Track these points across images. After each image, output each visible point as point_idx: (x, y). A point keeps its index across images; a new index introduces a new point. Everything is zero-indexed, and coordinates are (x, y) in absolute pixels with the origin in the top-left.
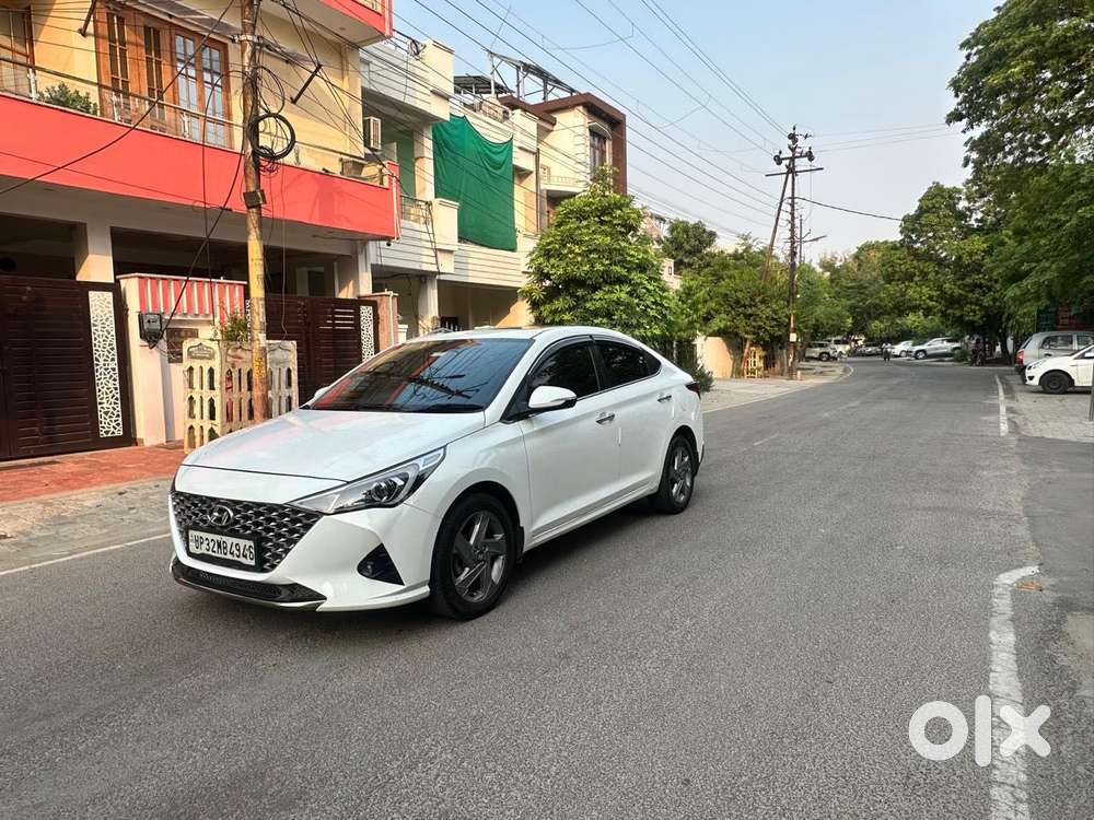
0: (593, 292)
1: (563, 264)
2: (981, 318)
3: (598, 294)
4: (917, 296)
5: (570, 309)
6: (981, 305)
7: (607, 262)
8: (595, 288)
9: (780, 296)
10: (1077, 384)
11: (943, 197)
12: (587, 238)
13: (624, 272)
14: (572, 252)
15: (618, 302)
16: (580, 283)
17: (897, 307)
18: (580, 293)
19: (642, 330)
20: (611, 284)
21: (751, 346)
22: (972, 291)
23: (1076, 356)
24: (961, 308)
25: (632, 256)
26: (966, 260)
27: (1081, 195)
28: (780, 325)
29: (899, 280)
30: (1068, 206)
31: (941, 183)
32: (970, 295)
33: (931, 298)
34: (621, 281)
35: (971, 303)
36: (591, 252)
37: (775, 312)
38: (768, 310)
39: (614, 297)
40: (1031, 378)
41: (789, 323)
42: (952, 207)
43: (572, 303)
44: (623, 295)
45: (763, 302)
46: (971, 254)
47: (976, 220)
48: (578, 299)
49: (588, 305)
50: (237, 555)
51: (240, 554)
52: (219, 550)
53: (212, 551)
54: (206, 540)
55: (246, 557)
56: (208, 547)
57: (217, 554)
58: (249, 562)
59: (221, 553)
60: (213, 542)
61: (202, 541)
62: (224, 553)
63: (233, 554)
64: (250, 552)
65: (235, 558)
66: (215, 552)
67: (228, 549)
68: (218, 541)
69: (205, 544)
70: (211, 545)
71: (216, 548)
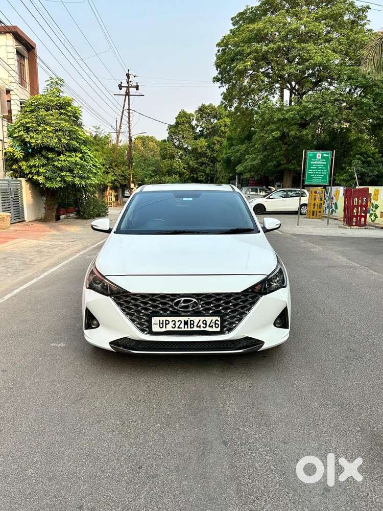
0: (59, 155)
1: (40, 137)
2: (205, 179)
3: (62, 157)
4: (178, 167)
5: (43, 166)
6: (205, 173)
7: (69, 138)
8: (59, 154)
9: (124, 163)
10: (267, 210)
11: (186, 118)
12: (54, 122)
13: (77, 145)
14: (45, 130)
15: (76, 164)
16: (50, 149)
17: (168, 172)
18: (51, 155)
19: (90, 181)
20: (70, 151)
21: (110, 189)
22: (201, 166)
23: (267, 197)
24: (197, 174)
25: (81, 136)
26: (199, 150)
27: (274, 126)
28: (125, 179)
29: (169, 158)
30: (267, 130)
31: (185, 111)
32: (201, 168)
33: (184, 168)
34: (75, 150)
35: (201, 172)
36: (57, 131)
37: (123, 171)
38: (119, 171)
39: (73, 160)
41: (130, 178)
42: (190, 123)
43: (45, 162)
44: (78, 159)
45: (116, 166)
46: (201, 147)
47: (200, 131)
48: (48, 159)
49: (56, 163)
50: (203, 327)
51: (206, 326)
52: (186, 326)
53: (178, 328)
54: (172, 321)
55: (212, 327)
56: (174, 326)
57: (183, 329)
58: (214, 329)
59: (188, 328)
60: (180, 322)
61: (167, 322)
62: (191, 328)
63: (200, 327)
64: (216, 324)
65: (202, 329)
66: (181, 328)
67: (195, 324)
68: (184, 321)
69: (171, 324)
70: (177, 324)
71: (182, 325)
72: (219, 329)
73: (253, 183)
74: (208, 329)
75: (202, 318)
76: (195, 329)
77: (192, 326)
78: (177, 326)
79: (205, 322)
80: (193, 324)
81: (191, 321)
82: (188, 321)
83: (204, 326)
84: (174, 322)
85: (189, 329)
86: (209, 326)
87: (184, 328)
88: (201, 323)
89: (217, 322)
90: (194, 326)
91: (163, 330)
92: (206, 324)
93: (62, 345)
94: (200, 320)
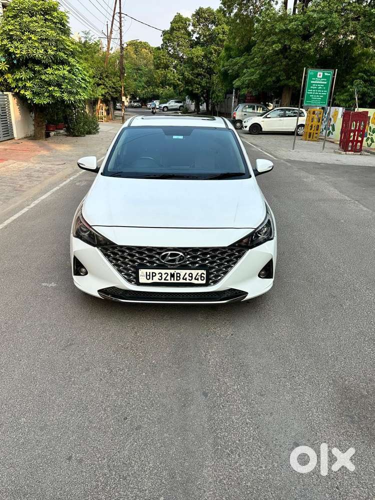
0: (46, 68)
1: (25, 47)
2: (201, 92)
3: (49, 70)
4: (172, 78)
5: (30, 79)
6: (201, 85)
7: (55, 49)
8: (46, 66)
9: (115, 74)
10: (263, 130)
11: (182, 22)
12: (39, 30)
13: (65, 57)
14: (30, 39)
15: (64, 78)
16: (37, 62)
17: (162, 83)
18: (37, 68)
19: (79, 96)
20: (58, 64)
21: (101, 103)
22: (197, 77)
23: (264, 116)
24: (192, 86)
25: (69, 46)
26: (195, 60)
27: (275, 38)
28: (117, 91)
29: (163, 68)
30: (268, 42)
31: (181, 14)
32: (197, 79)
33: (179, 79)
34: (63, 62)
35: (197, 84)
36: (42, 40)
37: (114, 83)
38: (110, 82)
39: (61, 73)
40: (246, 127)
41: (122, 91)
42: (186, 29)
43: (32, 75)
44: (66, 73)
45: (107, 77)
46: (197, 57)
47: (196, 38)
48: (34, 72)
49: (43, 77)
50: (189, 280)
51: (192, 278)
52: (172, 279)
53: (165, 280)
54: (159, 274)
55: (198, 279)
56: (160, 278)
57: (169, 281)
58: (200, 282)
59: (174, 280)
60: (166, 275)
61: (154, 274)
62: (177, 280)
63: (186, 279)
64: (201, 277)
65: (188, 281)
66: (168, 280)
67: (181, 277)
68: (171, 273)
69: (158, 276)
70: (164, 276)
71: (169, 278)
72: (204, 282)
73: (251, 99)
74: (194, 281)
75: (188, 272)
76: (181, 281)
77: (178, 278)
78: (164, 278)
79: (191, 275)
80: (179, 277)
81: (177, 274)
82: (174, 273)
83: (190, 278)
84: (160, 275)
85: (176, 281)
86: (195, 279)
87: (171, 280)
88: (187, 276)
89: (203, 275)
90: (180, 278)
91: (150, 281)
92: (192, 277)
93: (53, 285)
94: (186, 273)
